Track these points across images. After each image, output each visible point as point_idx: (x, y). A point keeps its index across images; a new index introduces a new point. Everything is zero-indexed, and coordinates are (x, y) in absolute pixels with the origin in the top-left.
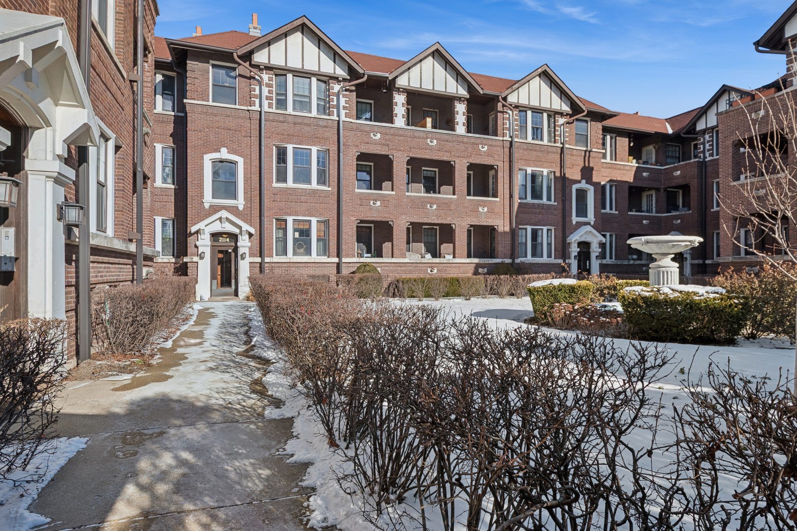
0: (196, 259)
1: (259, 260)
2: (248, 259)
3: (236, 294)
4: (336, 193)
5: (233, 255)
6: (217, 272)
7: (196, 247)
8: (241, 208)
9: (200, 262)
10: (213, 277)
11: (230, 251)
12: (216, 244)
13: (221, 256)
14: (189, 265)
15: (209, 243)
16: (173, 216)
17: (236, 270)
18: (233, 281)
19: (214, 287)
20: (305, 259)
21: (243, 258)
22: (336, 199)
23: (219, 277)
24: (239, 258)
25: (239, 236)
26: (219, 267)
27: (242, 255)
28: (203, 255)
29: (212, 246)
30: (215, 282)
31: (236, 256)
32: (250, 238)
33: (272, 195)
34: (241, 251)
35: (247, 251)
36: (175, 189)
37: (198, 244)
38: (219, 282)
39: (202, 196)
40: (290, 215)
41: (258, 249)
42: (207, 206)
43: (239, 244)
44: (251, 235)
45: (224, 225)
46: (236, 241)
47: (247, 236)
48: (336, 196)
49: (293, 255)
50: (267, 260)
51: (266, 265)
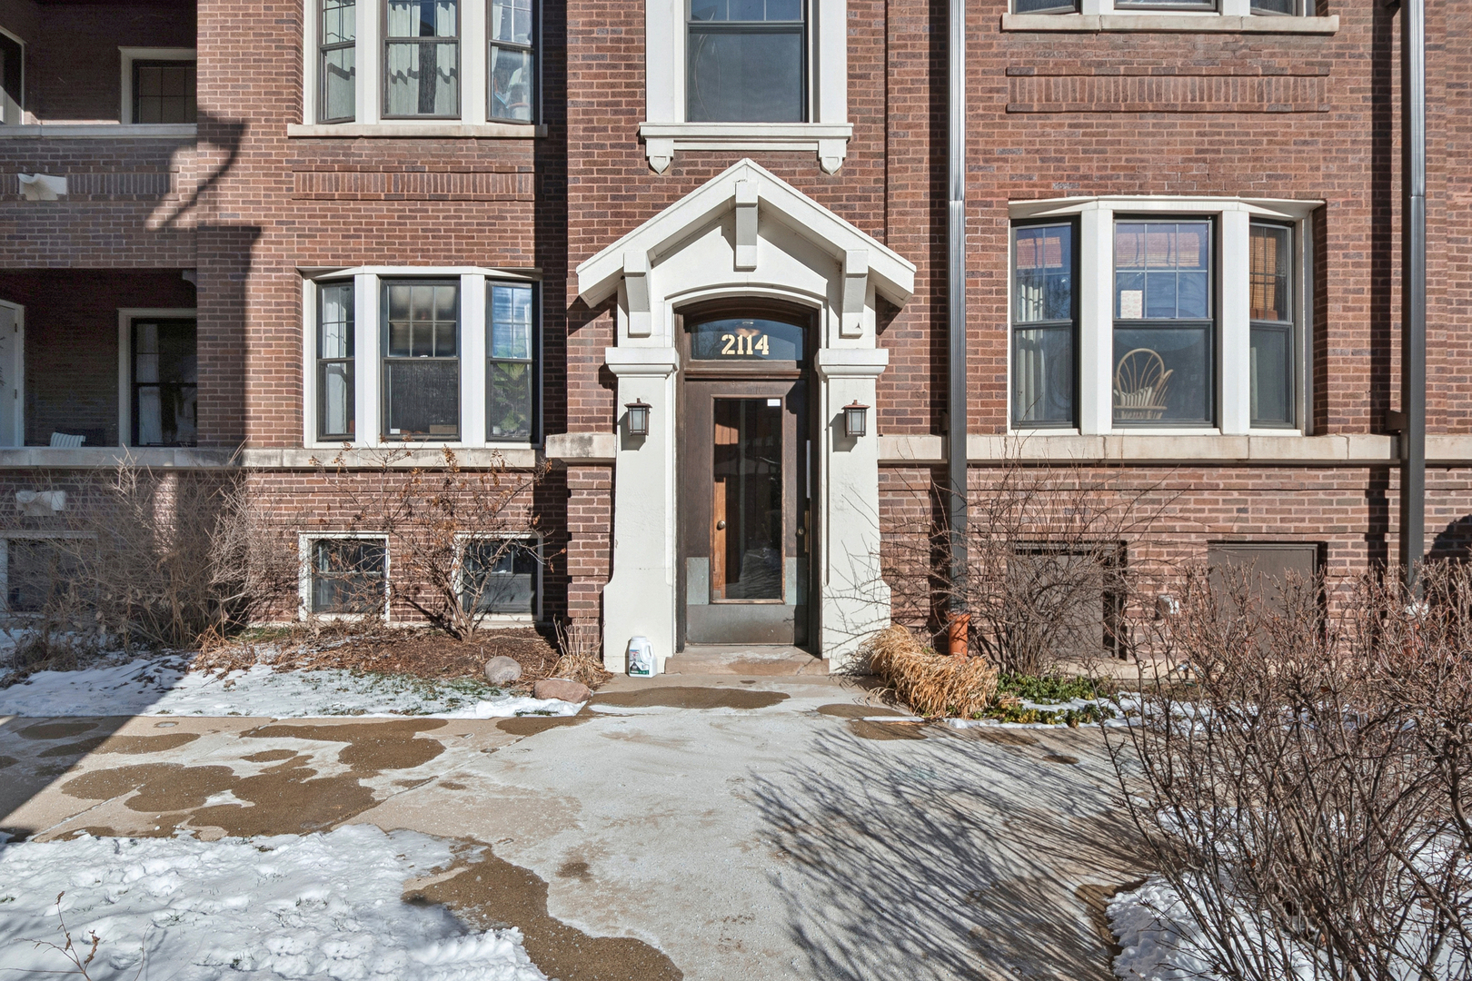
0: (604, 444)
1: (929, 447)
2: (872, 447)
3: (807, 633)
4: (1366, 46)
5: (789, 422)
6: (711, 514)
7: (608, 379)
8: (833, 156)
9: (625, 459)
10: (690, 544)
11: (772, 403)
12: (706, 366)
13: (727, 436)
14: (576, 477)
15: (672, 357)
16: (529, 262)
17: (809, 506)
18: (790, 565)
19: (697, 597)
20: (1189, 440)
21: (846, 439)
22: (1366, 82)
23: (719, 539)
24: (826, 436)
25: (828, 319)
26: (720, 489)
27: (842, 421)
28: (637, 417)
29: (688, 378)
30: (698, 566)
31: (809, 430)
32: (880, 328)
33: (1000, 81)
34: (834, 397)
35: (866, 393)
36: (537, 140)
37: (613, 357)
38: (720, 568)
39: (636, 106)
40: (1101, 188)
41: (925, 386)
42: (660, 153)
43: (824, 357)
44: (886, 309)
45: (745, 254)
46: (811, 344)
47: (868, 316)
48: (1366, 65)
49: (1117, 422)
50: (979, 447)
51: (973, 476)
